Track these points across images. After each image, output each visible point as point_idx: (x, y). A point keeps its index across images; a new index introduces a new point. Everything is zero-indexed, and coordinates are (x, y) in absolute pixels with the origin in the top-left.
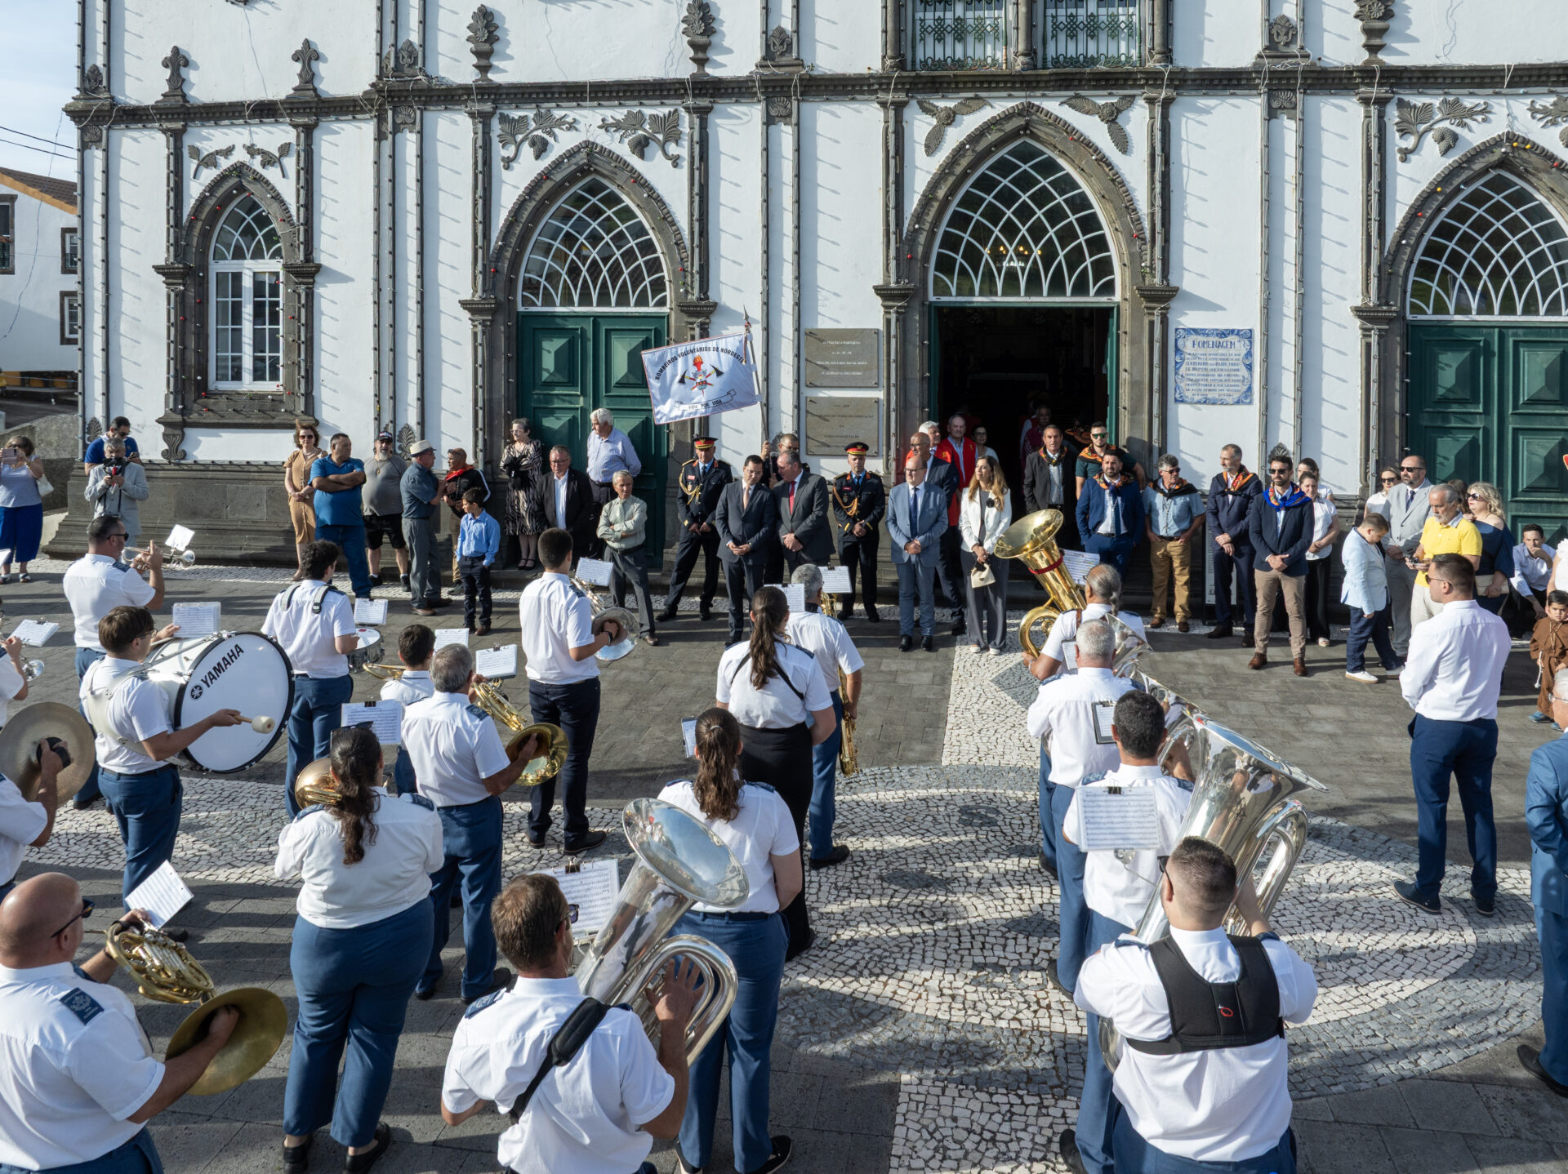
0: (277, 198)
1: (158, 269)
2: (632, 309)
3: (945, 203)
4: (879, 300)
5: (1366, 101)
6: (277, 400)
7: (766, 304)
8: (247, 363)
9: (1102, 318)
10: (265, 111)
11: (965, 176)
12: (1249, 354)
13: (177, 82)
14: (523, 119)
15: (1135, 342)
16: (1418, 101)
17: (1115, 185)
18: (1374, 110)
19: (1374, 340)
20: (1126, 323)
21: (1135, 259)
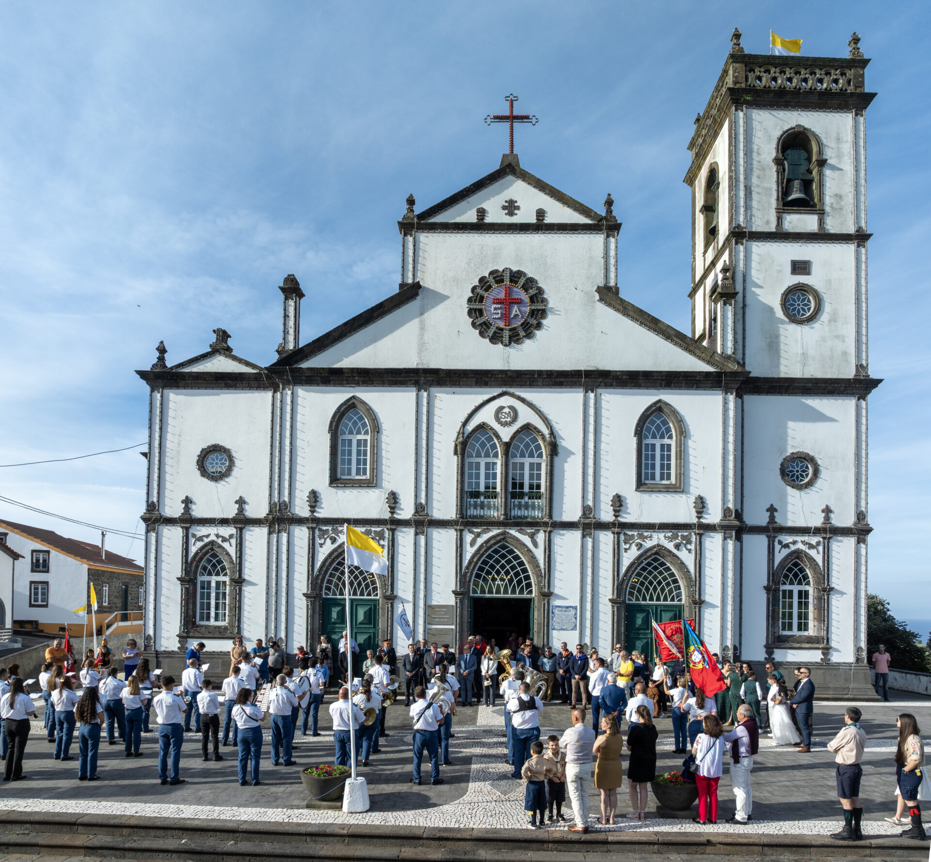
0: (228, 554)
1: (178, 579)
2: (365, 597)
3: (476, 563)
4: (453, 595)
5: (613, 533)
6: (226, 628)
7: (414, 596)
8: (213, 614)
9: (529, 601)
10: (224, 522)
11: (483, 554)
12: (576, 614)
13: (187, 509)
14: (327, 530)
15: (539, 610)
16: (630, 533)
17: (533, 559)
18: (616, 536)
19: (615, 609)
20: (536, 604)
21: (539, 583)
